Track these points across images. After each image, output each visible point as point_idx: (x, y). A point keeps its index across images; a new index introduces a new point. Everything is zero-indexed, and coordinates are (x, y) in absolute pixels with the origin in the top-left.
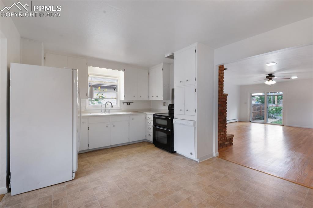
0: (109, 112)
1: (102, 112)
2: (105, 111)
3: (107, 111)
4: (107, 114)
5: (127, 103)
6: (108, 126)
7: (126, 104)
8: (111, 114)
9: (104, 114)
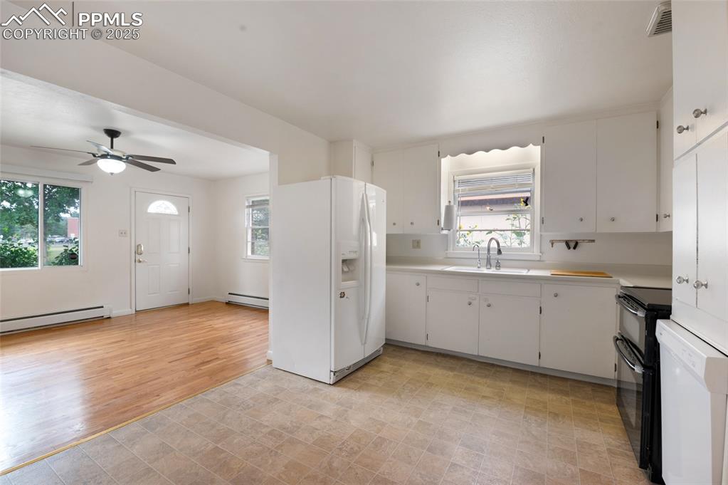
0: (498, 266)
1: (479, 265)
2: (489, 263)
3: (493, 262)
4: (493, 271)
5: (567, 243)
6: (473, 302)
7: (564, 244)
8: (503, 271)
9: (485, 271)
